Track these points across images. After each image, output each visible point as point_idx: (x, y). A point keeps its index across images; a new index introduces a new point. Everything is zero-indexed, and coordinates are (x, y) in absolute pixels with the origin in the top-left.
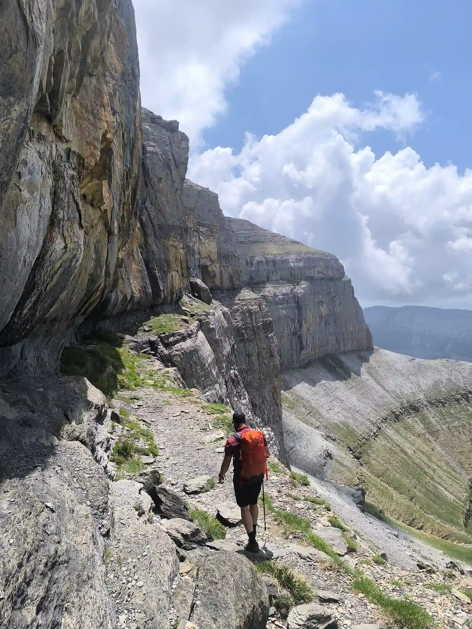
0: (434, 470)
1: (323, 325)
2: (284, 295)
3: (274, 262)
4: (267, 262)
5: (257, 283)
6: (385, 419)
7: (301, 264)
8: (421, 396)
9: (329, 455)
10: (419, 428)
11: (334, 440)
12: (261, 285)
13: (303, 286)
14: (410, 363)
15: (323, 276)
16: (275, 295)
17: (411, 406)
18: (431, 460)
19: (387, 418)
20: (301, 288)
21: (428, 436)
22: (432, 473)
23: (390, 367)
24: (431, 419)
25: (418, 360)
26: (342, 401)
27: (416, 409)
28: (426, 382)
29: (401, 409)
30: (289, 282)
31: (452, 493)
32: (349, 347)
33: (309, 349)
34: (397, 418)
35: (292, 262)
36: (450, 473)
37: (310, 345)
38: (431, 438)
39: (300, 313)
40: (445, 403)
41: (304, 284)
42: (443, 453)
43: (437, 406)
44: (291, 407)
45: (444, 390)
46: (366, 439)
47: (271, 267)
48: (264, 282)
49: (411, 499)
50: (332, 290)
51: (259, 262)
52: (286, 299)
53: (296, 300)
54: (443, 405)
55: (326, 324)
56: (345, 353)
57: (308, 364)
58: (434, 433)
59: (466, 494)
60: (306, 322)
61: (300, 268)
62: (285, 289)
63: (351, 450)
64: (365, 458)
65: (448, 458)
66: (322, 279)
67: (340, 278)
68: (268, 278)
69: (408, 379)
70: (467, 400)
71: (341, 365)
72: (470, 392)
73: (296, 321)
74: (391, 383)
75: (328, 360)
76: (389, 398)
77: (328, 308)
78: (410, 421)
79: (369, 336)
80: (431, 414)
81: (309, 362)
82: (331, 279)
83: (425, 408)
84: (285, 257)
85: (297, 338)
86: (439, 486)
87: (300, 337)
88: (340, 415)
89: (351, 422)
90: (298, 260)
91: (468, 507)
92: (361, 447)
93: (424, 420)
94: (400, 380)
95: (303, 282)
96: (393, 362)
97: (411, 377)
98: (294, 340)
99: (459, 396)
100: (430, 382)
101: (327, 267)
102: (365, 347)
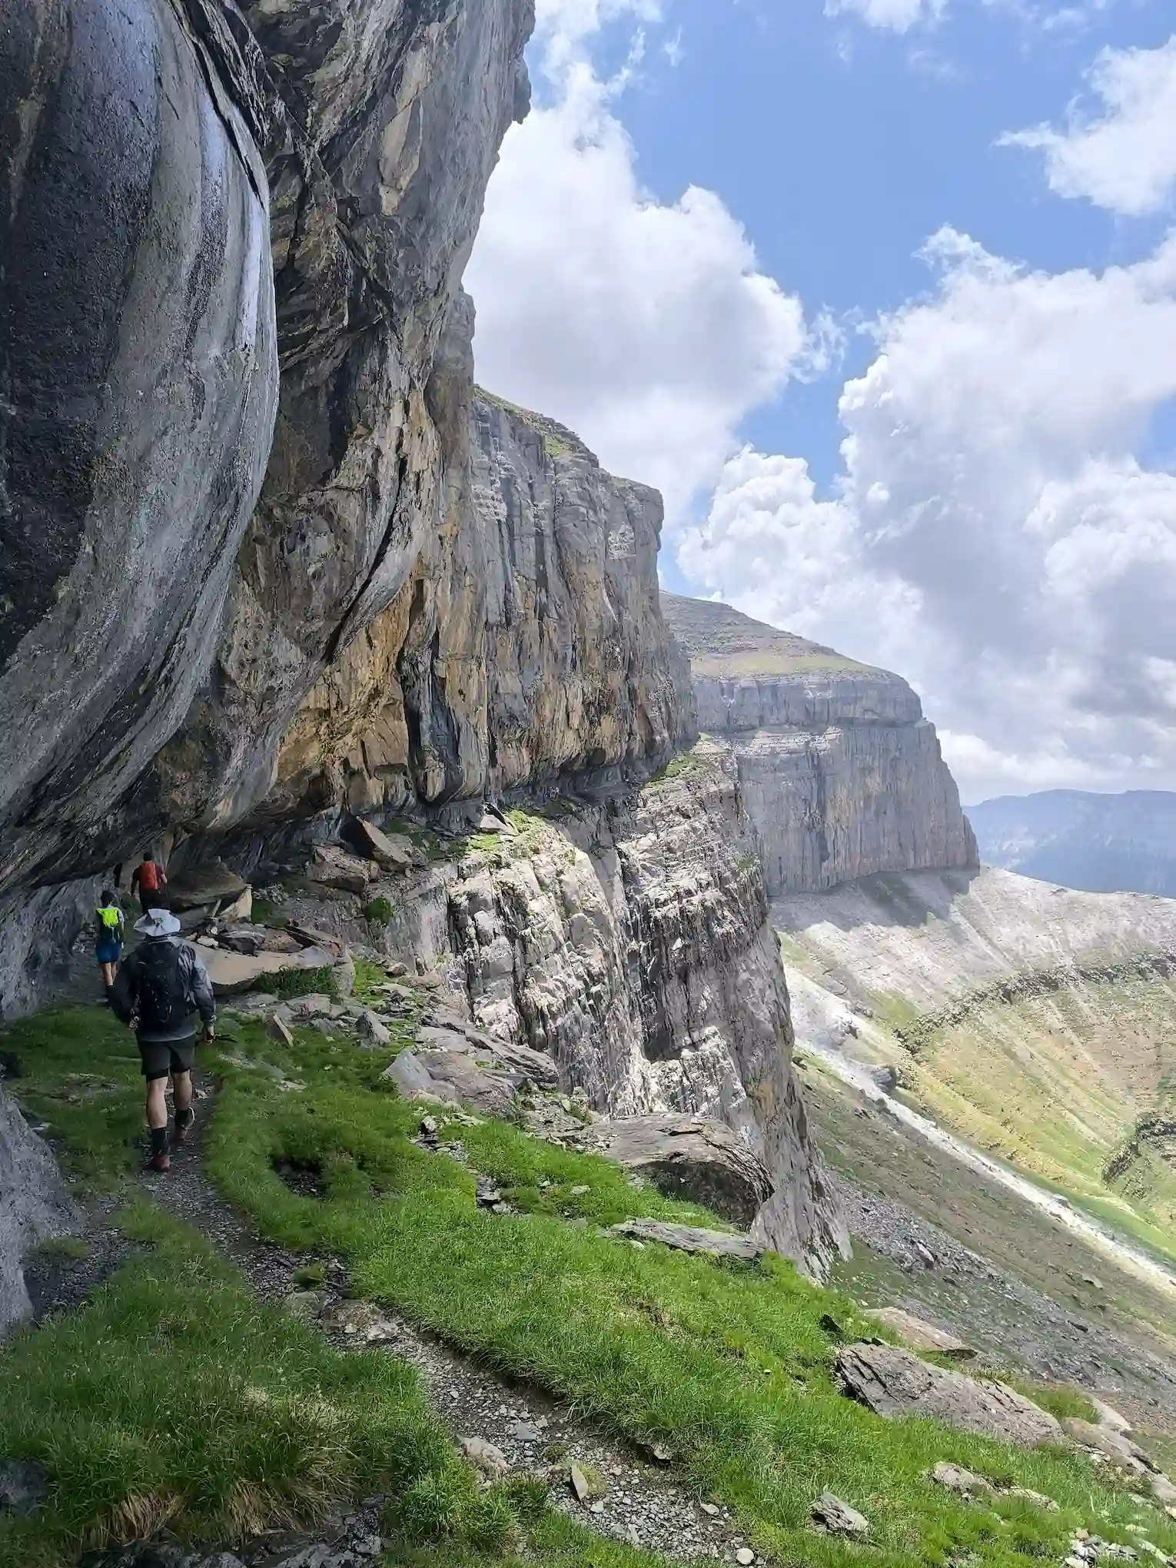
0: (1066, 1090)
1: (870, 815)
2: (791, 753)
3: (774, 689)
4: (760, 688)
5: (740, 729)
6: (980, 996)
7: (829, 694)
8: (1068, 961)
9: (853, 1031)
10: (1055, 1018)
11: (871, 1017)
12: (748, 734)
13: (829, 737)
14: (1053, 898)
15: (876, 717)
16: (774, 754)
17: (1044, 977)
18: (1063, 1073)
19: (986, 995)
20: (827, 740)
21: (1069, 1034)
22: (1061, 1093)
23: (1010, 903)
24: (1081, 1004)
25: (1073, 893)
26: (898, 958)
27: (1052, 985)
28: (1081, 935)
29: (1020, 981)
30: (803, 727)
31: (1095, 1129)
32: (926, 860)
33: (840, 859)
34: (1008, 995)
35: (811, 689)
36: (1101, 1100)
37: (843, 851)
38: (1074, 1038)
39: (821, 789)
40: (1116, 976)
41: (832, 733)
42: (1096, 1066)
43: (1097, 982)
44: (796, 959)
45: (1116, 951)
46: (935, 1023)
47: (767, 698)
48: (753, 728)
49: (1005, 1124)
50: (892, 747)
51: (743, 690)
52: (794, 760)
53: (816, 763)
54: (1111, 980)
55: (877, 813)
56: (916, 872)
57: (834, 888)
58: (1082, 1029)
59: (1124, 1134)
60: (834, 807)
61: (825, 702)
62: (795, 741)
63: (899, 1036)
64: (926, 1052)
65: (1103, 1074)
66: (873, 723)
67: (910, 723)
68: (762, 719)
69: (1044, 926)
70: (1164, 972)
71: (904, 892)
72: (1172, 958)
73: (814, 804)
74: (1005, 934)
75: (880, 883)
76: (998, 961)
77: (884, 781)
78: (1036, 1005)
79: (970, 841)
80: (1083, 997)
81: (837, 884)
82: (893, 724)
83: (1071, 984)
84: (797, 680)
85: (814, 835)
86: (1069, 1115)
87: (821, 836)
88: (888, 979)
89: (909, 994)
90: (824, 687)
91: (1121, 1154)
92: (921, 1033)
93: (1066, 1005)
94: (1026, 929)
95: (830, 730)
96: (1016, 895)
97: (1052, 925)
98: (808, 840)
99: (1144, 965)
100: (1090, 935)
101: (882, 701)
102: (960, 860)
